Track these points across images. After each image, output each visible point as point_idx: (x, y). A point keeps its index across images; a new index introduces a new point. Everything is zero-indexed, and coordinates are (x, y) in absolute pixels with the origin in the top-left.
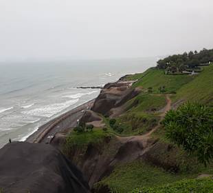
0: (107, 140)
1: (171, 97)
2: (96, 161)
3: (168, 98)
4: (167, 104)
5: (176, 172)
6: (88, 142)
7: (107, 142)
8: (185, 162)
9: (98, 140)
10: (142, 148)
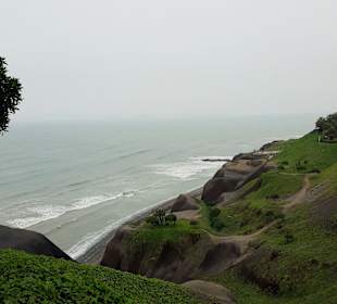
0: (194, 238)
1: (311, 179)
2: (175, 269)
3: (306, 180)
4: (301, 188)
5: (275, 293)
6: (165, 240)
7: (194, 243)
8: (288, 279)
9: (181, 238)
10: (239, 255)
